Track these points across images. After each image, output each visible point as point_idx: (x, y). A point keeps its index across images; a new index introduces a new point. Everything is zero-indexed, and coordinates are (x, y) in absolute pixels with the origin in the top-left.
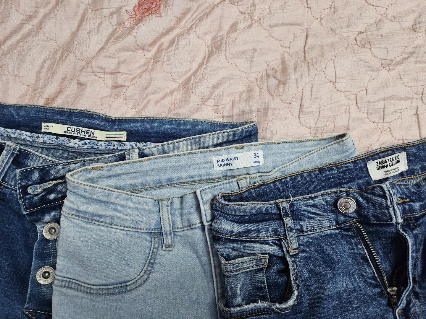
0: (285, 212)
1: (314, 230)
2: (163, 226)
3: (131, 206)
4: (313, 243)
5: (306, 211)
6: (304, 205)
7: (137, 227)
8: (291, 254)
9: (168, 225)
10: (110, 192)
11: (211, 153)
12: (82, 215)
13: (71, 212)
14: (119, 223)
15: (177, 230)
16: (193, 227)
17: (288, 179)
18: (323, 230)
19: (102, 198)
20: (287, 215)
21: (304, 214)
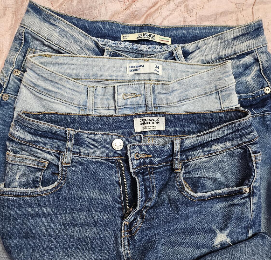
0: (70, 137)
1: (88, 156)
2: (88, 104)
3: (69, 87)
4: (84, 163)
5: (88, 142)
6: (88, 137)
7: (71, 102)
8: (63, 165)
9: (92, 104)
10: (56, 75)
11: (126, 61)
12: (36, 87)
13: (29, 83)
14: (60, 98)
15: (97, 109)
16: (109, 108)
17: (77, 117)
18: (95, 158)
19: (50, 78)
20: (71, 140)
21: (86, 144)
